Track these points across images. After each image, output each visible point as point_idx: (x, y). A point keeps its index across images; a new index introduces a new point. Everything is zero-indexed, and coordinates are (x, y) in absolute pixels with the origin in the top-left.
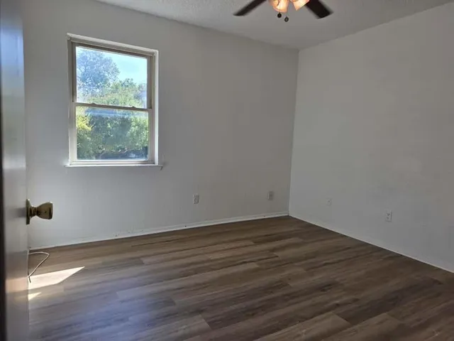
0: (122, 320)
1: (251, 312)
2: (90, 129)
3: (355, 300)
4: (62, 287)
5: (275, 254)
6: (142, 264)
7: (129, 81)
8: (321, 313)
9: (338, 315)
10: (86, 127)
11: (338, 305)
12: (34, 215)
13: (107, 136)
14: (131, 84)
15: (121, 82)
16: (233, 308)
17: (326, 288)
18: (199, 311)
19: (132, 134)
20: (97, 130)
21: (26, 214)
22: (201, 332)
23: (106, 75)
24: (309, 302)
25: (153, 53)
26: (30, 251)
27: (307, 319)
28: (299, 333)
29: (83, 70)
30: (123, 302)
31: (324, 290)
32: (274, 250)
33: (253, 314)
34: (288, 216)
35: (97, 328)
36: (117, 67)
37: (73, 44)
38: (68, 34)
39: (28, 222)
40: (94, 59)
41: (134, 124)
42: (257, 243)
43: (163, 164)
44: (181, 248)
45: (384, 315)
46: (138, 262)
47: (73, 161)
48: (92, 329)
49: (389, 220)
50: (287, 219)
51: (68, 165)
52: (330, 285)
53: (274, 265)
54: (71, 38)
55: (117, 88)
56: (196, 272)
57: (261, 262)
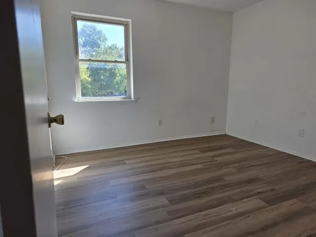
0: (113, 197)
1: (198, 195)
2: (90, 80)
3: (273, 190)
4: (76, 177)
5: (216, 159)
6: (125, 164)
7: (114, 46)
8: (247, 197)
9: (260, 199)
10: (88, 78)
11: (259, 193)
12: (53, 122)
13: (101, 84)
14: (116, 47)
15: (109, 46)
16: (186, 192)
17: (251, 182)
18: (162, 194)
19: (117, 82)
20: (95, 80)
21: (48, 120)
22: (164, 206)
23: (99, 42)
24: (238, 190)
25: (128, 22)
26: (56, 156)
27: (237, 201)
28: (231, 209)
29: (84, 40)
30: (113, 186)
31: (250, 183)
32: (215, 156)
33: (199, 197)
34: (225, 134)
35: (98, 201)
36: (106, 36)
37: (75, 19)
38: (72, 12)
39: (50, 126)
40: (91, 31)
41: (118, 75)
42: (202, 152)
43: (137, 99)
44: (151, 155)
45: (294, 200)
46: (122, 163)
47: (79, 98)
48: (95, 202)
49: (302, 135)
50: (225, 136)
51: (76, 101)
52: (253, 180)
53: (214, 166)
54: (74, 15)
55: (106, 51)
56: (161, 169)
57: (205, 164)
